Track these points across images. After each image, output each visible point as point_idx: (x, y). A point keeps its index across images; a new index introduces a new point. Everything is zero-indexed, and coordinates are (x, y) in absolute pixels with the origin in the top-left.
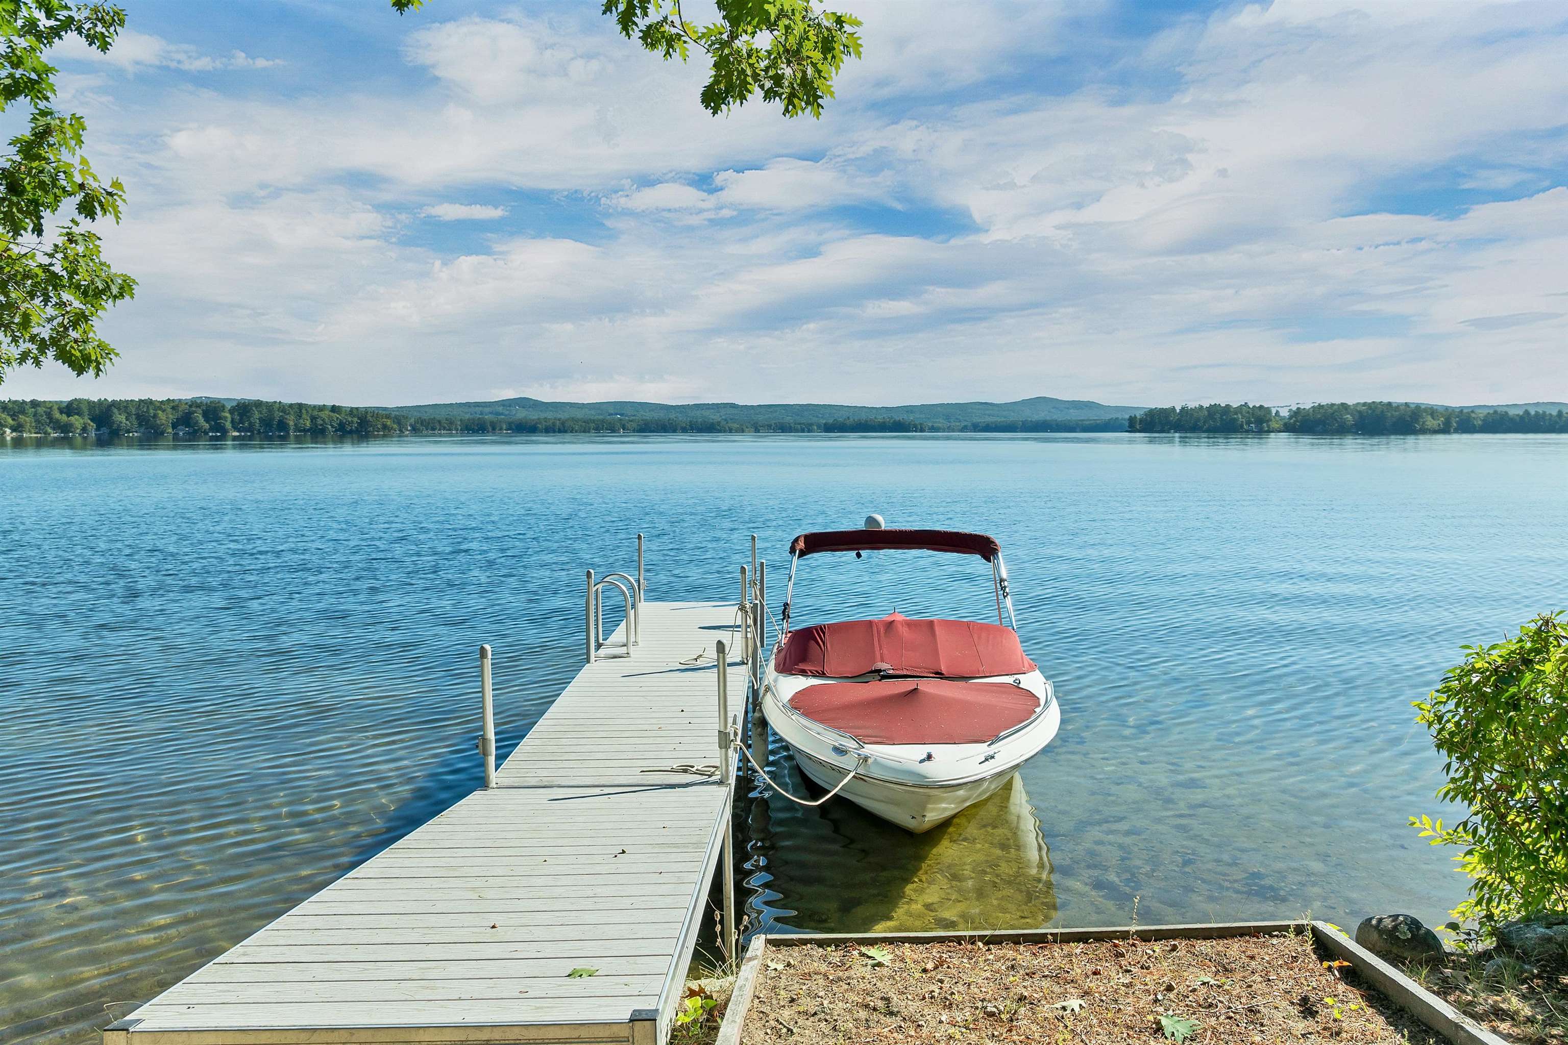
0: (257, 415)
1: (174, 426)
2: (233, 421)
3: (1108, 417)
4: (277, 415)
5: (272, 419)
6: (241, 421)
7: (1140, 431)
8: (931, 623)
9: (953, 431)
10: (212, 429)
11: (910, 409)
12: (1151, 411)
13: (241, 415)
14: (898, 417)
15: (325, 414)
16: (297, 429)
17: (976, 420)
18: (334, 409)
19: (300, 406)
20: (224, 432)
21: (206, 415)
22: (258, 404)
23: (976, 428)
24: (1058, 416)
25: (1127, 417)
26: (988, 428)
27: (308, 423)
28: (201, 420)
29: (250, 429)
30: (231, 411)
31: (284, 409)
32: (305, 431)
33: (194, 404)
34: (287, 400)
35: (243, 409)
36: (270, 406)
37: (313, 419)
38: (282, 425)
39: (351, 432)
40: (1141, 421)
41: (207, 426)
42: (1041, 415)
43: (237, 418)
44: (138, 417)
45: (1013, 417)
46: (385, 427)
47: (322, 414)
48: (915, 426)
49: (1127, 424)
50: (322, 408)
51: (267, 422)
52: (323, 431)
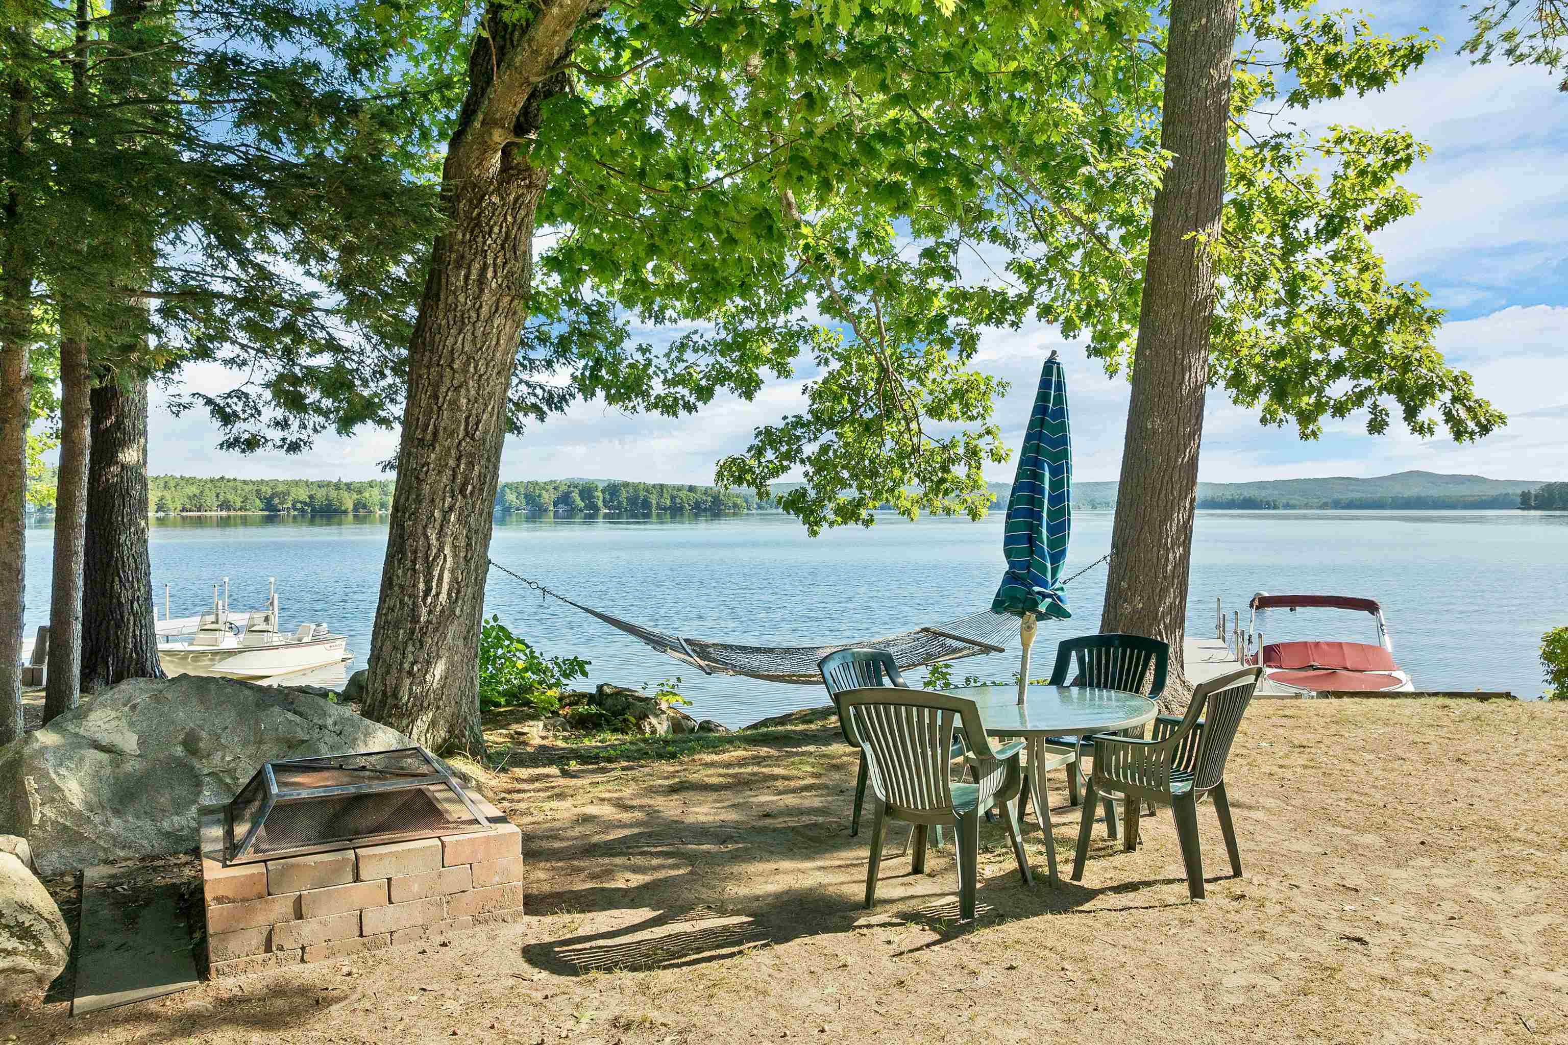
0: (624, 495)
1: (555, 504)
2: (604, 501)
3: (1494, 492)
4: (642, 494)
5: (637, 497)
6: (611, 501)
7: (1535, 508)
8: (1340, 644)
9: (1312, 508)
10: (586, 507)
11: (1262, 485)
12: (1550, 485)
13: (612, 494)
14: (1247, 494)
15: (683, 494)
16: (659, 507)
17: (1337, 496)
18: (691, 489)
19: (662, 486)
20: (596, 509)
21: (581, 494)
22: (626, 485)
23: (1337, 504)
24: (1435, 492)
25: (1519, 492)
26: (1351, 505)
27: (668, 502)
28: (578, 501)
29: (619, 507)
30: (603, 492)
31: (648, 489)
32: (665, 509)
33: (573, 485)
34: (651, 481)
35: (613, 490)
36: (636, 487)
37: (673, 498)
38: (646, 504)
39: (705, 510)
40: (1536, 496)
41: (582, 505)
42: (1412, 491)
43: (608, 497)
44: (526, 496)
45: (1380, 493)
46: (735, 506)
47: (681, 494)
48: (1268, 503)
49: (1519, 500)
50: (680, 488)
51: (633, 501)
52: (681, 508)
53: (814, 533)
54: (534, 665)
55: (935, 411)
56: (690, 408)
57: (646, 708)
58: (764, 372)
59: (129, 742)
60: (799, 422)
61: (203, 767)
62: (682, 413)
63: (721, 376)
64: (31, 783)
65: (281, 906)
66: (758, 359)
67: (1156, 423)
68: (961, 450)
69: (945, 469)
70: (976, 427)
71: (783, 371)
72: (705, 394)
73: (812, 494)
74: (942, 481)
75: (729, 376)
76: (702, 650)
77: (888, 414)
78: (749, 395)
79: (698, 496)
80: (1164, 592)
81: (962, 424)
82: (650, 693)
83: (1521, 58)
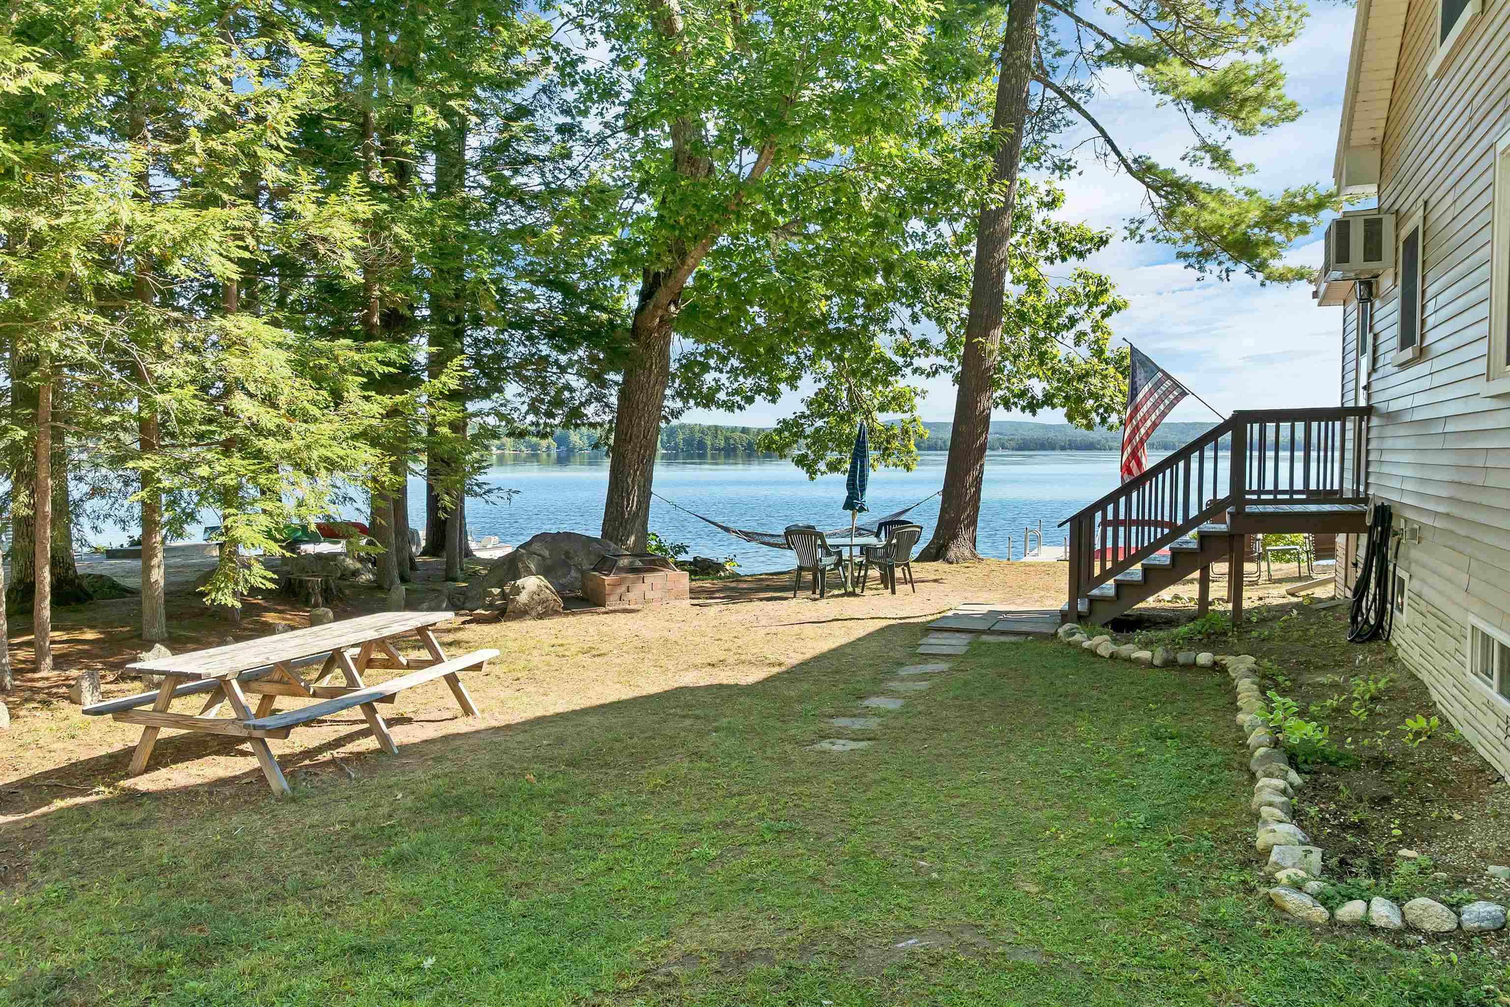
0: (681, 436)
2: (662, 442)
4: (698, 435)
5: (693, 440)
6: (669, 442)
13: (669, 436)
15: (736, 435)
16: (713, 448)
18: (744, 430)
19: (716, 428)
22: (682, 426)
27: (722, 443)
29: (676, 447)
31: (703, 430)
32: (719, 449)
35: (670, 431)
36: (692, 428)
37: (727, 439)
38: (701, 445)
47: (734, 435)
50: (734, 430)
51: (688, 442)
52: (735, 449)
53: (812, 479)
54: (659, 548)
55: (882, 408)
56: (741, 408)
57: (719, 567)
58: (783, 387)
59: (546, 553)
60: (802, 416)
61: (571, 562)
62: (737, 410)
63: (759, 390)
64: (520, 565)
65: (623, 588)
66: (779, 380)
67: (964, 428)
68: (897, 431)
69: (888, 442)
70: (907, 416)
71: (794, 387)
72: (750, 400)
73: (811, 456)
74: (886, 449)
75: (763, 390)
76: (746, 534)
77: (855, 410)
78: (774, 401)
79: (750, 437)
80: (965, 509)
81: (899, 416)
82: (721, 561)
83: (1159, 241)
